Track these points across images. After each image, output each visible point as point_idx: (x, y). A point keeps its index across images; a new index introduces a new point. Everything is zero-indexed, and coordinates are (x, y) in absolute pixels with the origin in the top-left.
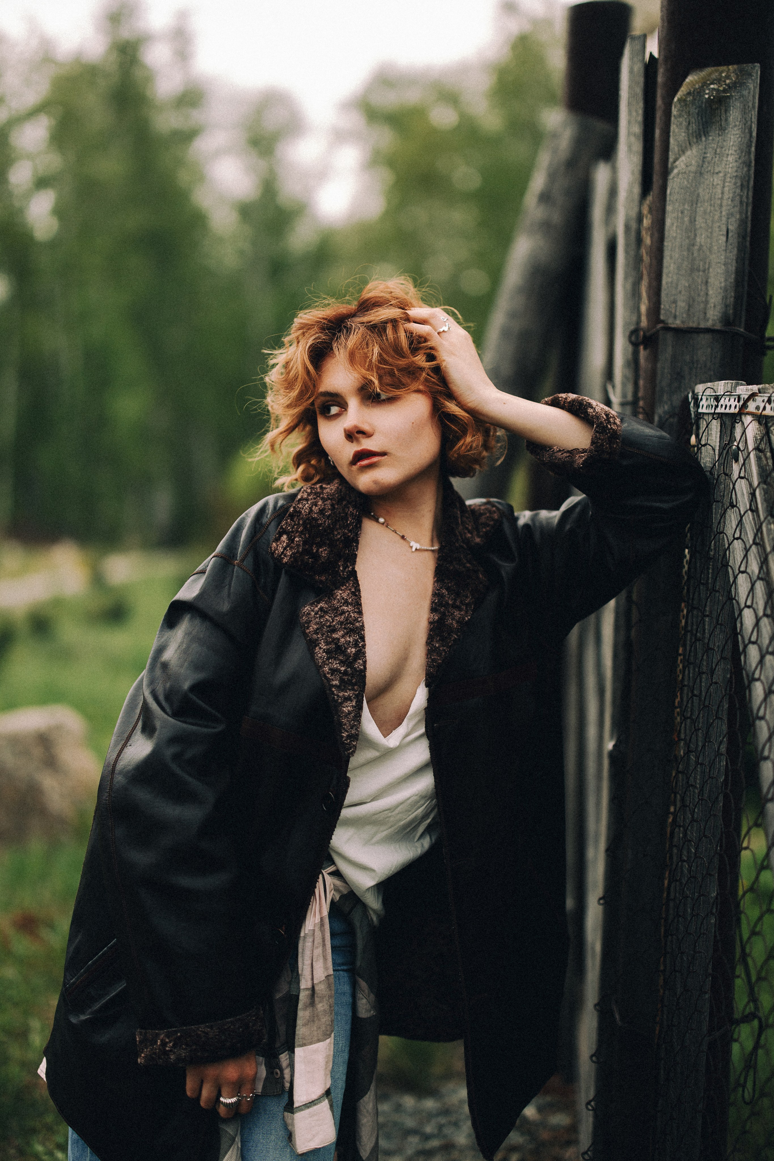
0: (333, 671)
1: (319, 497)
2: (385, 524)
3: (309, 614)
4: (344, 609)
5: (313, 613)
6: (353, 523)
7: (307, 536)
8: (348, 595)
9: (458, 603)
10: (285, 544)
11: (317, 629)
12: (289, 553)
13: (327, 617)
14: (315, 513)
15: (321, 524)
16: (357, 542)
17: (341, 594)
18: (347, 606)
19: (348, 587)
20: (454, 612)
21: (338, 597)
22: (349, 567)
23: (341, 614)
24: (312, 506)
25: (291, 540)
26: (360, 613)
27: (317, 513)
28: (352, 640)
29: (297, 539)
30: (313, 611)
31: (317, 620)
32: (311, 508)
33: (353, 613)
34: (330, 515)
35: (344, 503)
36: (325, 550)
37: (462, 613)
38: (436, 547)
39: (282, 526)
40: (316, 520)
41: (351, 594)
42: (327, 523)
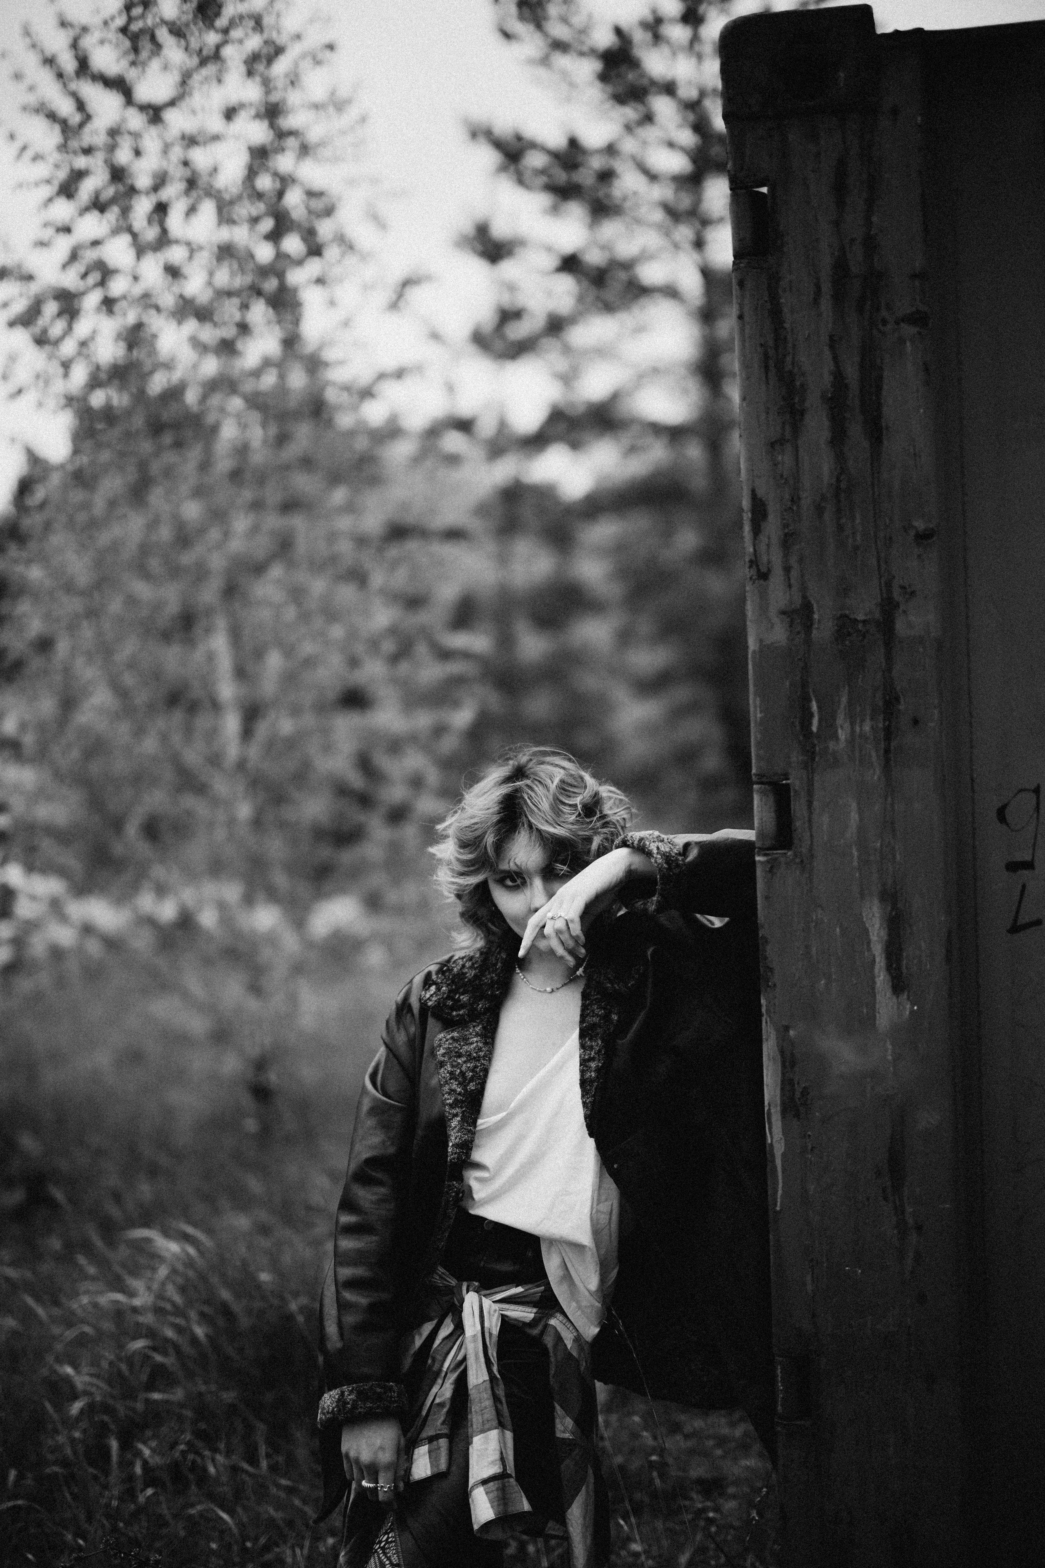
0: (452, 1091)
7: (454, 987)
10: (432, 992)
13: (456, 1044)
21: (471, 1030)
25: (438, 989)
29: (444, 989)
31: (447, 1045)
33: (480, 1043)
36: (466, 996)
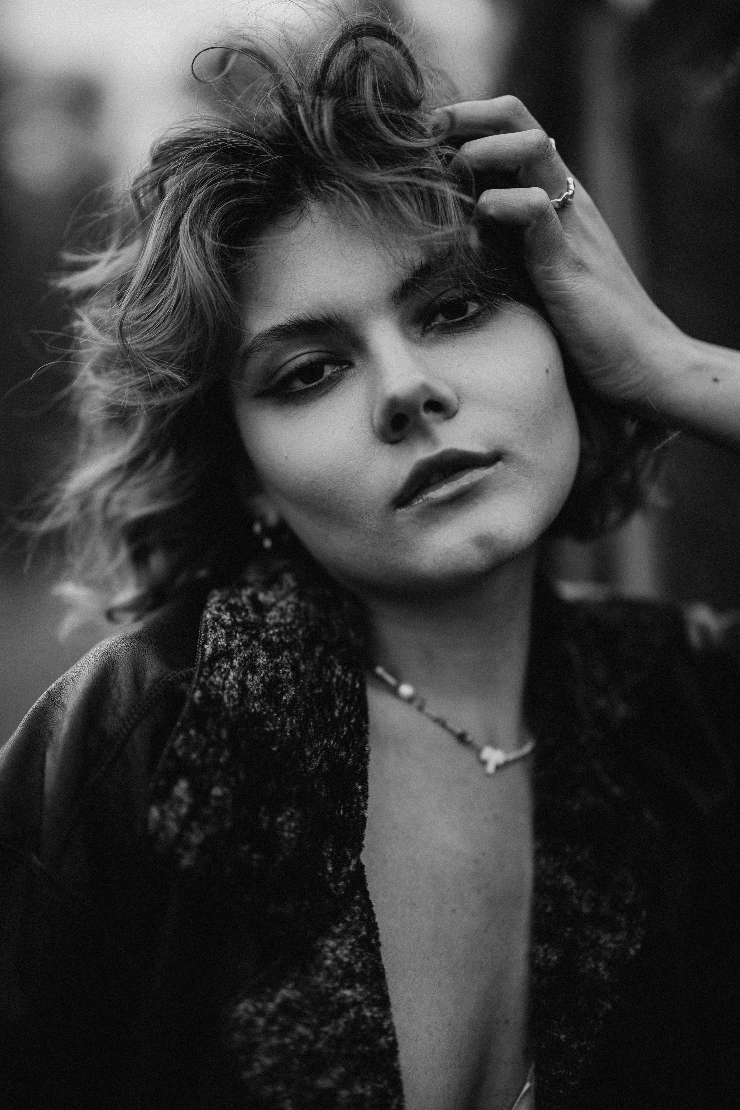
1: (256, 637)
2: (416, 703)
3: (250, 1024)
4: (345, 997)
5: (261, 1022)
6: (349, 716)
7: (242, 776)
8: (352, 951)
9: (605, 908)
10: (184, 810)
11: (275, 1068)
12: (196, 838)
13: (301, 1029)
14: (256, 699)
15: (274, 733)
16: (363, 778)
17: (333, 950)
18: (351, 987)
19: (349, 925)
20: (599, 938)
21: (328, 962)
22: (349, 864)
23: (337, 1015)
24: (245, 674)
26: (384, 1003)
27: (260, 696)
28: (369, 1093)
29: (217, 791)
30: (260, 1013)
31: (275, 1041)
32: (242, 683)
33: (369, 1006)
34: (293, 701)
35: (318, 650)
36: (290, 818)
37: (620, 937)
38: (527, 748)
39: (173, 751)
40: (258, 720)
41: (361, 946)
42: (288, 727)
